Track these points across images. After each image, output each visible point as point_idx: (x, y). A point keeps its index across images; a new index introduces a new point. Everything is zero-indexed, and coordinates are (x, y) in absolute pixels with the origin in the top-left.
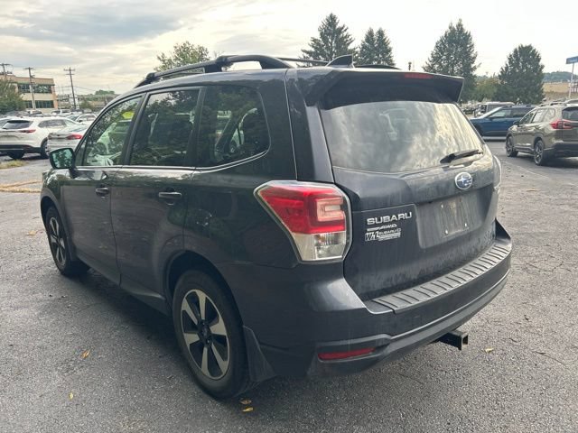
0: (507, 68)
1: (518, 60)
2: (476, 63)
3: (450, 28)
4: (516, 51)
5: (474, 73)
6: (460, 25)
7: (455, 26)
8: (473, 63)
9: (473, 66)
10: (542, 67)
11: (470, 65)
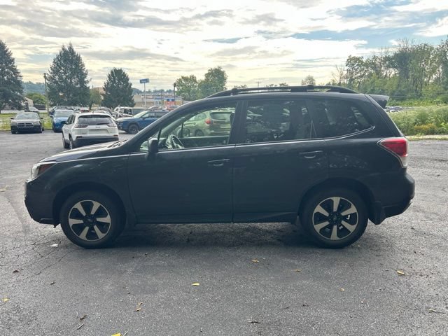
0: (108, 83)
1: (114, 78)
2: (88, 78)
3: (63, 49)
4: (112, 72)
5: (88, 85)
6: (71, 48)
7: (67, 48)
8: (85, 77)
9: (86, 80)
10: (131, 84)
11: (83, 79)
